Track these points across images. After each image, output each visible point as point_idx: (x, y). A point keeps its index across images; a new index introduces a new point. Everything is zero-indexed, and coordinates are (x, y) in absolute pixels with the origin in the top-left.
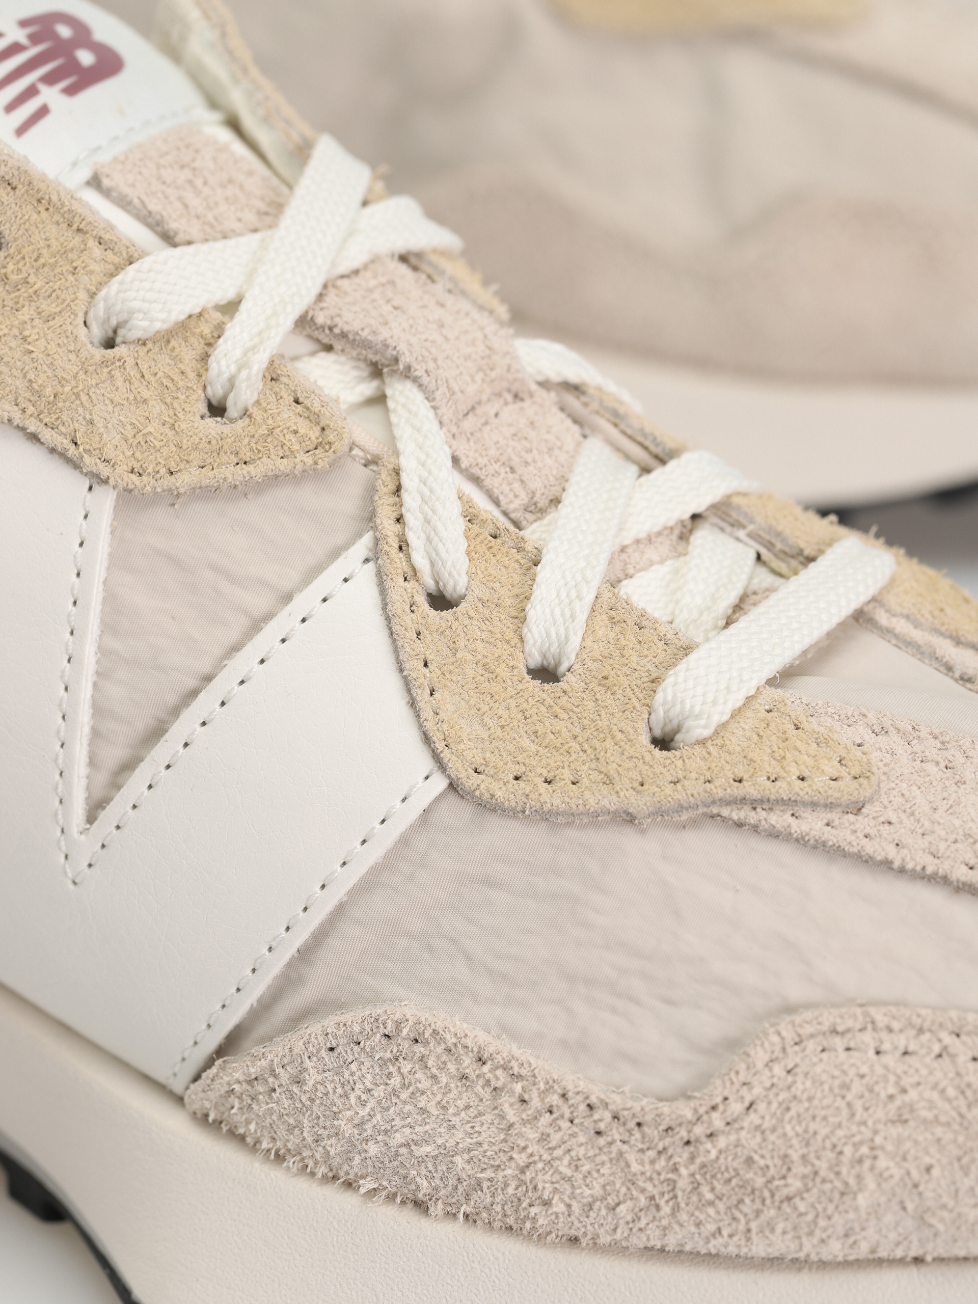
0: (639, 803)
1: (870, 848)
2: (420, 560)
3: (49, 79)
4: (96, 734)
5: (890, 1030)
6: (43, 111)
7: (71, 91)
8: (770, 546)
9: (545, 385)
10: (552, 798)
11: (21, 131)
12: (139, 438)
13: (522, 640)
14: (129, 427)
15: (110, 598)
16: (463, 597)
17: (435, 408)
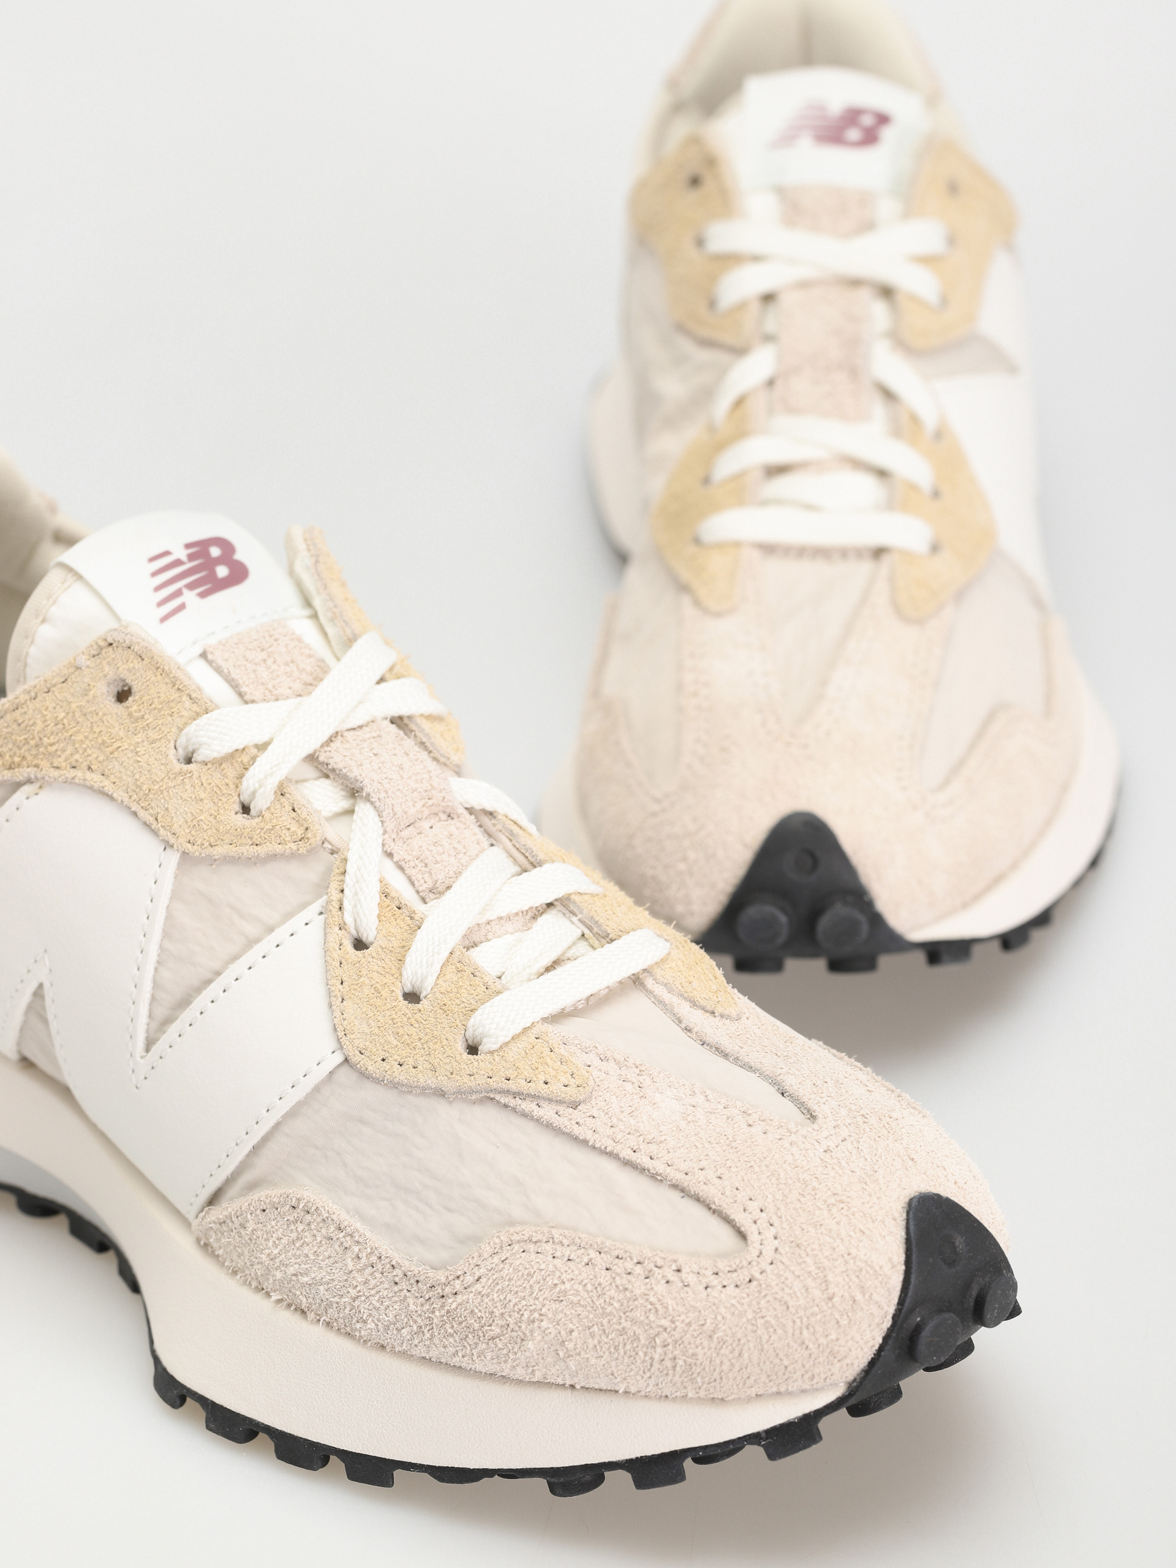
0: (448, 1085)
1: (577, 1131)
2: (348, 918)
3: (193, 586)
4: (153, 999)
5: (561, 1243)
6: (182, 607)
7: (203, 595)
8: (590, 929)
9: (470, 811)
10: (401, 1075)
11: (164, 619)
12: (195, 822)
13: (401, 974)
14: (189, 815)
15: (169, 917)
16: (372, 943)
17: (382, 822)
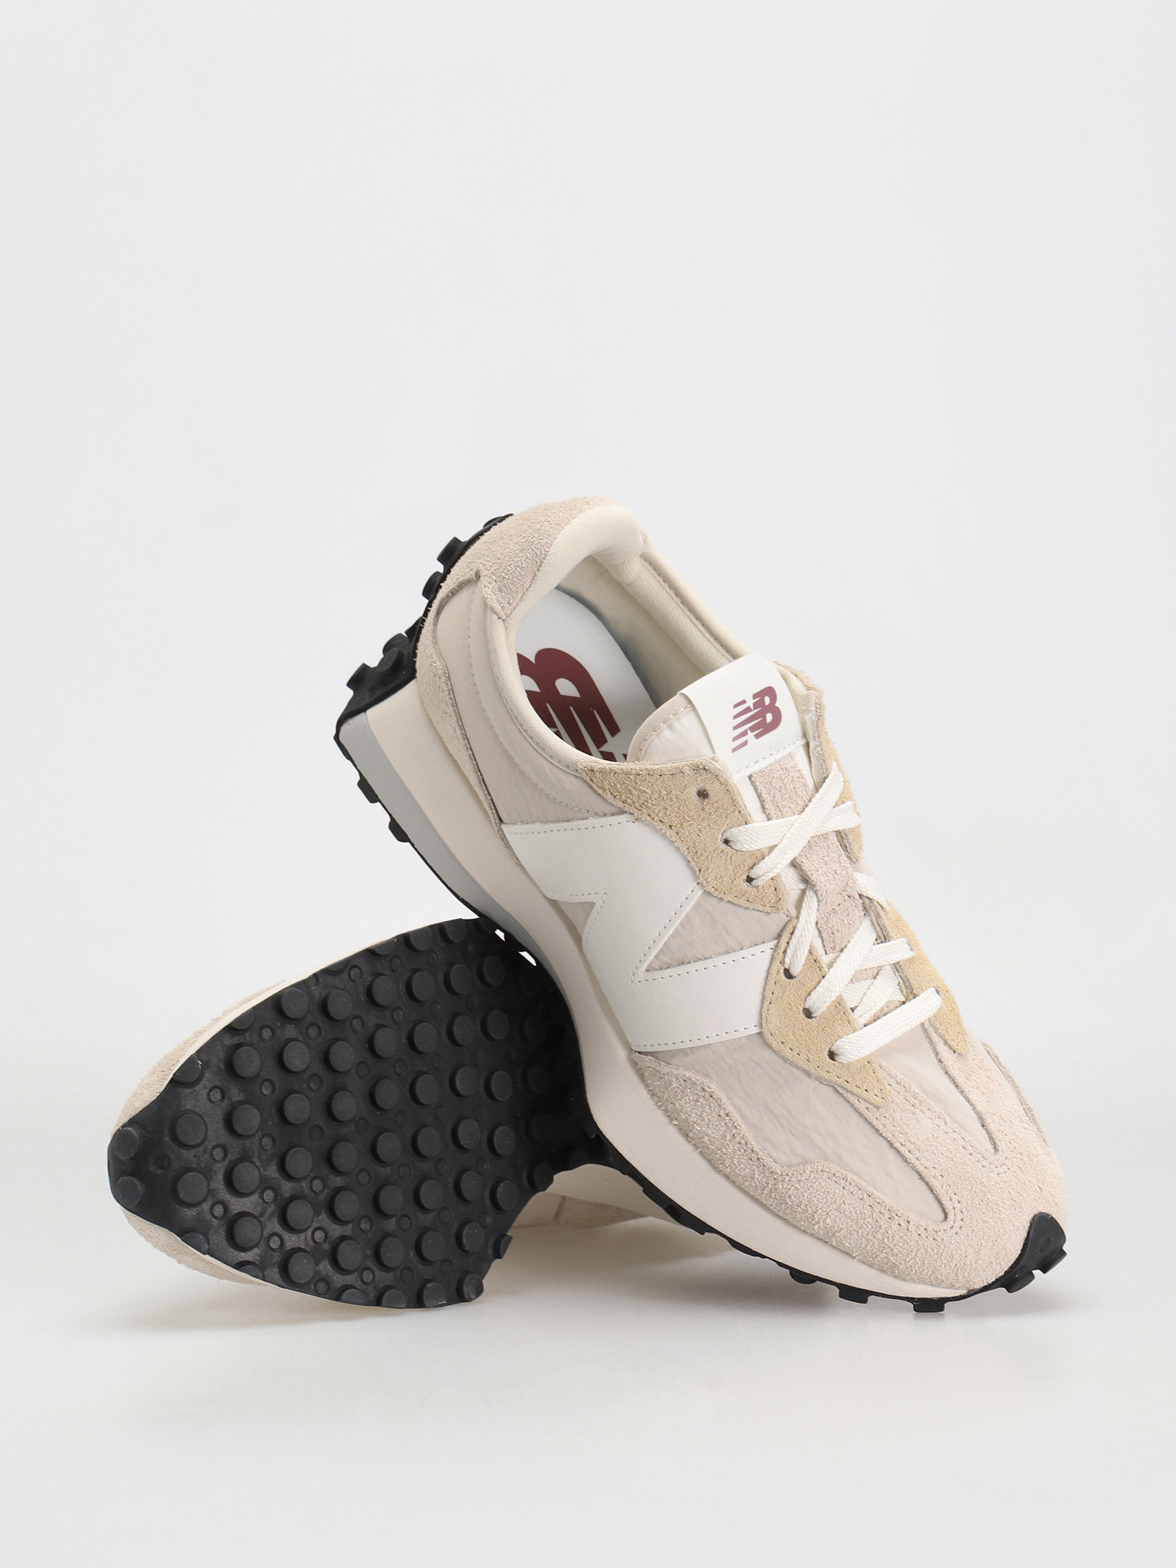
0: (813, 1071)
1: (875, 1123)
2: (787, 960)
3: (752, 729)
4: (661, 950)
5: (850, 1184)
6: (745, 743)
7: (757, 736)
8: (904, 982)
9: (860, 896)
10: (787, 1053)
11: (734, 750)
12: (721, 880)
13: (806, 1000)
14: (719, 875)
15: (687, 916)
16: (795, 977)
17: (818, 905)
